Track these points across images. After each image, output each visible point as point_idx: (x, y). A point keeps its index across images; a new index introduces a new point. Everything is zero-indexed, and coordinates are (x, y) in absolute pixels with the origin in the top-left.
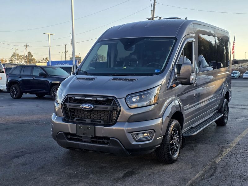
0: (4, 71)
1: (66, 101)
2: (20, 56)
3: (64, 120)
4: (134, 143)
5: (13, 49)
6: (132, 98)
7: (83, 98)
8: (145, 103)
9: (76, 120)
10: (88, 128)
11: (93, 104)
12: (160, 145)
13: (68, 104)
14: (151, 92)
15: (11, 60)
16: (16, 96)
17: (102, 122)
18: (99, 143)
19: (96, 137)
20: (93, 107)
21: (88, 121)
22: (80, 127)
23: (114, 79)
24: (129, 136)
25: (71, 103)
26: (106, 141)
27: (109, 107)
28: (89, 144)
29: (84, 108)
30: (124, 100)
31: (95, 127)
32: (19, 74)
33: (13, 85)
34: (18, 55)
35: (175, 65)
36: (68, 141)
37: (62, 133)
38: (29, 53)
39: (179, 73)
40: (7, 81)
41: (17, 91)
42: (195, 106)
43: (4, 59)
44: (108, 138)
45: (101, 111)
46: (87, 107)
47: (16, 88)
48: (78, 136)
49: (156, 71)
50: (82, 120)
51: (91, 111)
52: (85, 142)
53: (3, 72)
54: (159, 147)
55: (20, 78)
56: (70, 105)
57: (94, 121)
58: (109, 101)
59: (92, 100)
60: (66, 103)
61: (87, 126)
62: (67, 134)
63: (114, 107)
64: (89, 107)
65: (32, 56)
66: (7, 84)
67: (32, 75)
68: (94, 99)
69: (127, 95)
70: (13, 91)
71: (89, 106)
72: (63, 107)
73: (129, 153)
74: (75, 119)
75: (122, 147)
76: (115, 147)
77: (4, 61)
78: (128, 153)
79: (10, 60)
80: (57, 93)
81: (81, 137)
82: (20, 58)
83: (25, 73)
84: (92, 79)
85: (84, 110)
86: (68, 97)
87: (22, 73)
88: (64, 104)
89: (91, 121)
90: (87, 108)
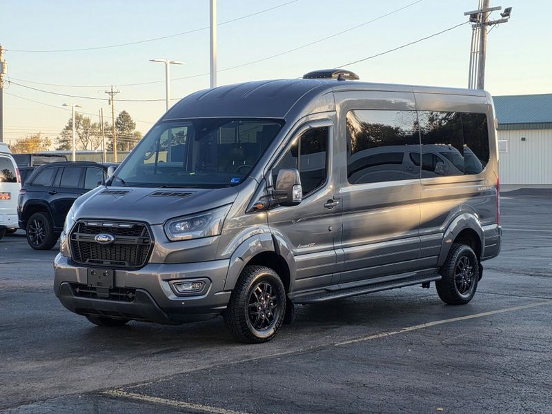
0: (18, 177)
1: (75, 229)
2: (94, 126)
3: (71, 262)
4: (172, 297)
5: (65, 105)
6: (175, 225)
7: (100, 225)
8: (199, 234)
9: (90, 261)
10: (104, 274)
11: (114, 235)
12: (226, 307)
13: (77, 234)
14: (210, 215)
15: (63, 141)
16: (40, 241)
17: (127, 265)
18: (122, 299)
19: (116, 289)
20: (113, 239)
21: (106, 263)
22: (92, 273)
23: (157, 194)
24: (165, 287)
25: (83, 232)
26: (130, 295)
27: (136, 238)
28: (105, 301)
29: (100, 241)
30: (162, 228)
31: (114, 273)
32: (50, 184)
33: (35, 214)
34: (87, 121)
35: (269, 170)
36: (76, 297)
37: (67, 283)
38: (124, 117)
39: (275, 185)
40: (21, 202)
41: (43, 230)
42: (334, 249)
43: (42, 137)
44: (132, 290)
45: (126, 245)
46: (104, 239)
47: (41, 222)
48: (92, 289)
49: (233, 181)
50: (98, 262)
51: (111, 245)
52: (101, 298)
53: (14, 180)
54: (225, 309)
55: (53, 194)
56: (80, 237)
57: (116, 263)
58: (139, 229)
59: (114, 228)
60: (75, 233)
61: (103, 271)
62: (74, 285)
63: (144, 239)
64: (107, 239)
65: (132, 126)
66: (19, 213)
67: (81, 187)
68: (116, 225)
69: (168, 220)
70: (33, 231)
71: (107, 236)
72: (71, 241)
73: (168, 316)
74: (88, 260)
75: (154, 305)
76: (143, 305)
77: (41, 144)
78: (166, 316)
79: (61, 138)
80: (67, 217)
81: (95, 289)
82: (92, 134)
83: (65, 183)
84: (124, 193)
85: (101, 245)
86: (78, 224)
87: (57, 184)
88: (72, 236)
89: (111, 263)
90: (104, 241)
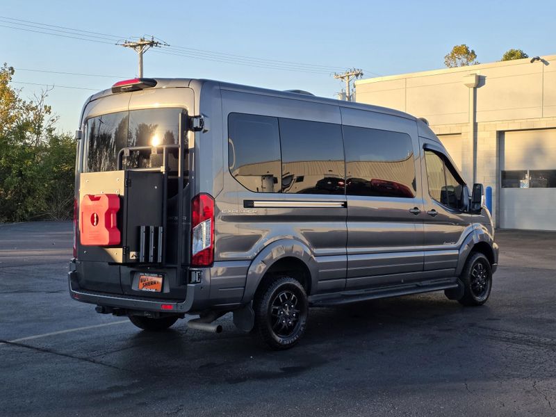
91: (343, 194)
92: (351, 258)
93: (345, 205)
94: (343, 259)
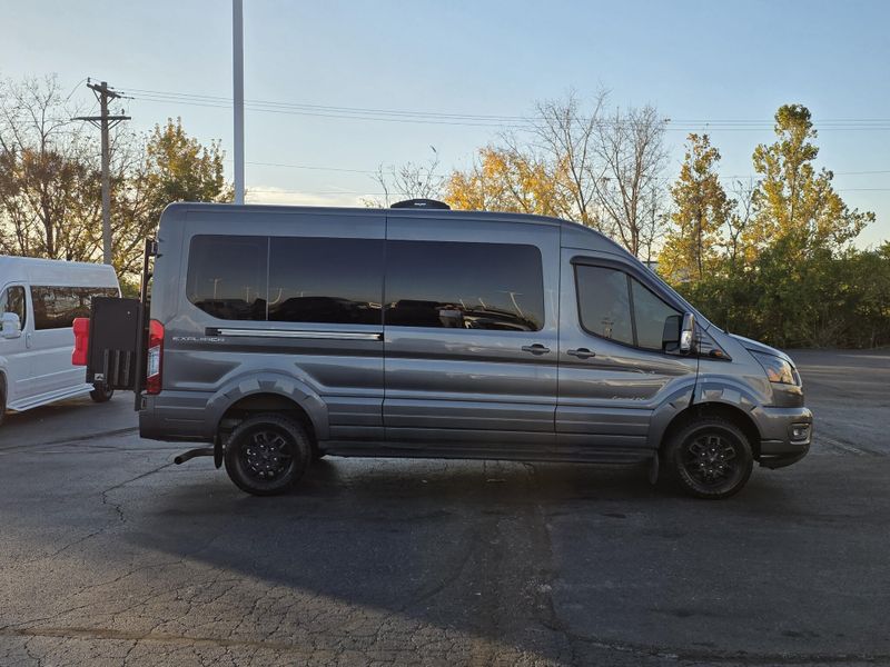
91: (379, 323)
92: (388, 403)
93: (382, 337)
94: (378, 402)
